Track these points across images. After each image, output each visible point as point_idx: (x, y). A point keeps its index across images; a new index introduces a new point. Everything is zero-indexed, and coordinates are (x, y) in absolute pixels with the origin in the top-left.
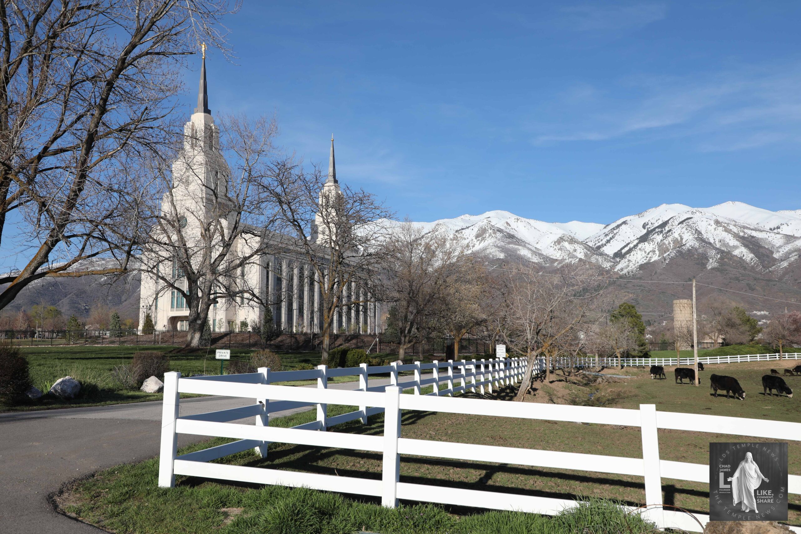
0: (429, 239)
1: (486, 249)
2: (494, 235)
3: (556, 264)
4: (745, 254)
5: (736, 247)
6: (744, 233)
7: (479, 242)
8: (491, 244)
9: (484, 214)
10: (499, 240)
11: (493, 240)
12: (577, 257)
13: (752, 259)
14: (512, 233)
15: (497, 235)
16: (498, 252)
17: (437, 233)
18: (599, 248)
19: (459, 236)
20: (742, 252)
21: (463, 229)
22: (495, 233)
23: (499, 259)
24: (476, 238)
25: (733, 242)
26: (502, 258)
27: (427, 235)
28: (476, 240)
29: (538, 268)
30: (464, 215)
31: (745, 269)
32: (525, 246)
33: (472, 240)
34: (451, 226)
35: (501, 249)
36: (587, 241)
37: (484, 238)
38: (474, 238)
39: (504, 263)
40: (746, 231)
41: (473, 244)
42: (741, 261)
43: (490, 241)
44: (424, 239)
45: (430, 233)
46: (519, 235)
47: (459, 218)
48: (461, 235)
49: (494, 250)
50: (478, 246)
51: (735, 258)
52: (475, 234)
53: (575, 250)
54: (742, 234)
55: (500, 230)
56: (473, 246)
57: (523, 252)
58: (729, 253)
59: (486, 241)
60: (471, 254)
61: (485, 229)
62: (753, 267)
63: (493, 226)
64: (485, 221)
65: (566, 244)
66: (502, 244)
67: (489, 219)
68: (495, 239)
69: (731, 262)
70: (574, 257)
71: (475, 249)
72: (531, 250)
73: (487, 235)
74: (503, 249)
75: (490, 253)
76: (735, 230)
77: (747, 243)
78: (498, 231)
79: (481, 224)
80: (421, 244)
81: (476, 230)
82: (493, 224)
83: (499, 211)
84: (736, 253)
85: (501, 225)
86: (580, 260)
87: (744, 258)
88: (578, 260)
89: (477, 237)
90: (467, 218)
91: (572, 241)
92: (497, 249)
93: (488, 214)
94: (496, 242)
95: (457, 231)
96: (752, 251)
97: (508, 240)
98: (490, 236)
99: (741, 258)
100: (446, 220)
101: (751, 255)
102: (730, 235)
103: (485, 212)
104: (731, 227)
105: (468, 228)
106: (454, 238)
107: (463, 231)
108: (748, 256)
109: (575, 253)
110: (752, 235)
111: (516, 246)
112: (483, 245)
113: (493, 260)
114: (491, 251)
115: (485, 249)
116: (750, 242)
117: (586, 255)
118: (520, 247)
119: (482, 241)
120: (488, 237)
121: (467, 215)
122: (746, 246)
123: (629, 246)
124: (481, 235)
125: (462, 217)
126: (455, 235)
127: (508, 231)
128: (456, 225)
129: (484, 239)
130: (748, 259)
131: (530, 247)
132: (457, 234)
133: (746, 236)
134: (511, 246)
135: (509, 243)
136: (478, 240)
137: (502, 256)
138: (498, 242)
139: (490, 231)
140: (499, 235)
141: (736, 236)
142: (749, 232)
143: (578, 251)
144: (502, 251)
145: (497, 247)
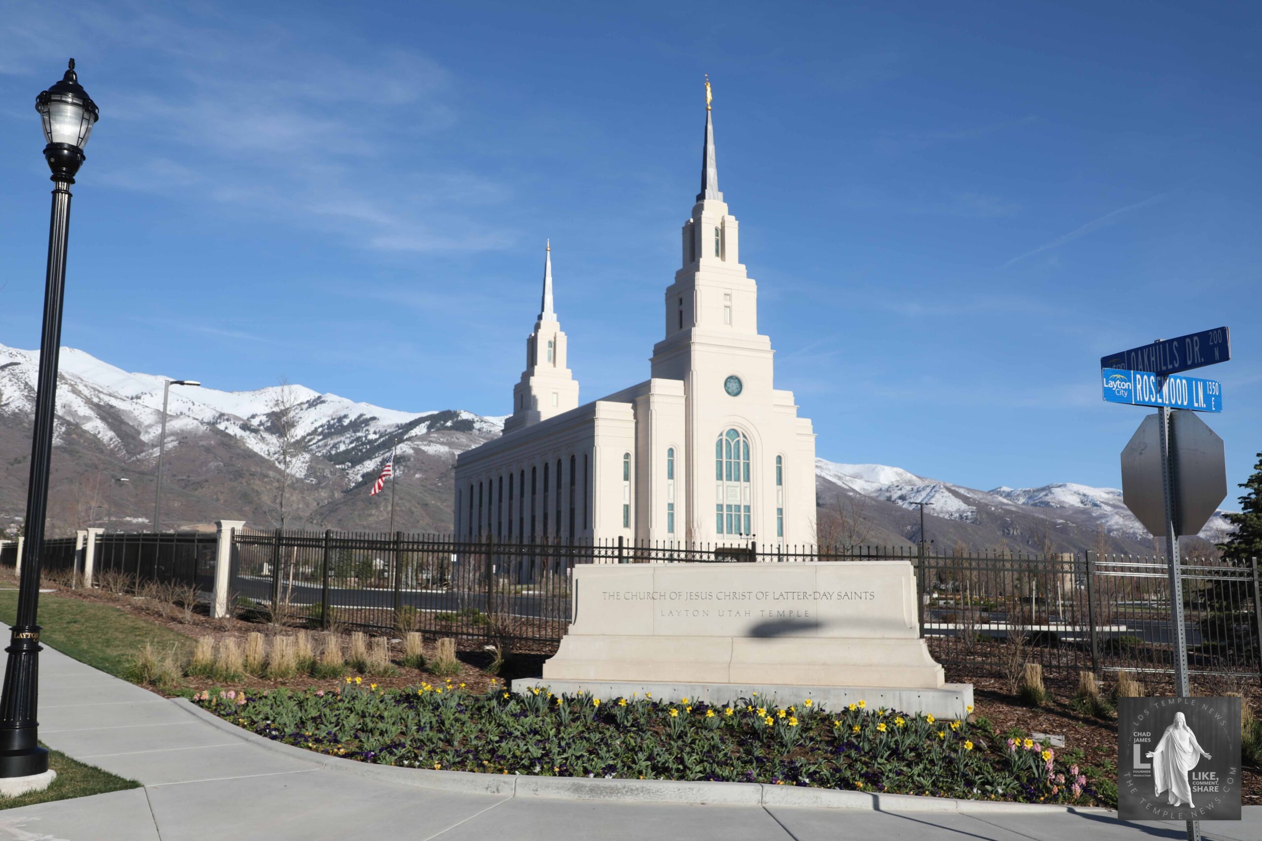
4: (101, 430)
5: (87, 419)
6: (100, 398)
13: (111, 439)
20: (95, 426)
25: (83, 410)
31: (102, 452)
40: (102, 396)
42: (94, 441)
51: (88, 435)
54: (96, 400)
58: (77, 426)
62: (112, 450)
69: (82, 441)
76: (86, 392)
77: (104, 414)
84: (88, 427)
87: (99, 436)
96: (112, 427)
99: (95, 436)
101: (111, 434)
102: (79, 399)
104: (81, 387)
108: (106, 434)
110: (110, 403)
116: (109, 414)
122: (103, 419)
130: (106, 439)
133: (102, 403)
141: (88, 401)
142: (107, 399)
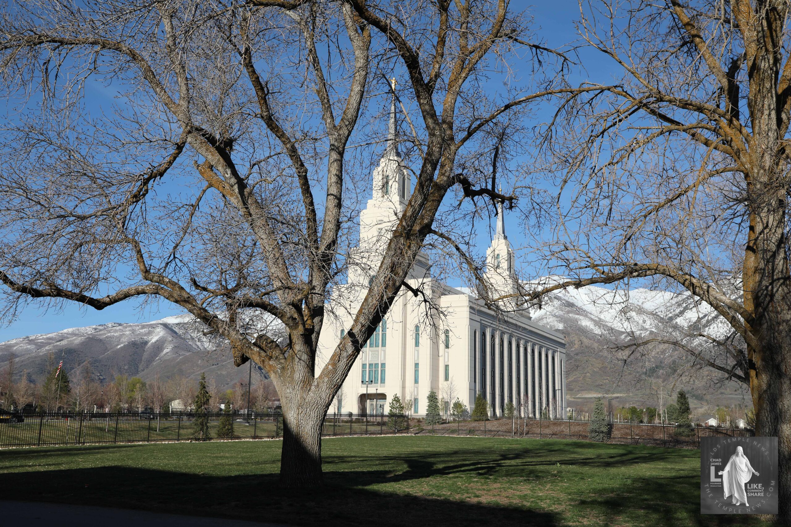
1: (542, 319)
2: (551, 303)
3: (623, 337)
8: (548, 313)
10: (557, 308)
12: (646, 329)
14: (571, 301)
15: (555, 303)
16: (556, 322)
18: (671, 319)
22: (552, 301)
23: (559, 330)
26: (561, 328)
29: (602, 340)
32: (586, 316)
35: (559, 319)
36: (657, 311)
43: (546, 310)
46: (579, 304)
49: (551, 319)
53: (644, 322)
55: (558, 298)
57: (585, 323)
59: (542, 310)
65: (633, 314)
66: (561, 313)
68: (552, 308)
70: (644, 329)
72: (592, 320)
74: (561, 319)
75: (548, 323)
78: (556, 298)
86: (651, 332)
88: (648, 332)
91: (641, 311)
92: (554, 319)
94: (553, 311)
97: (567, 309)
98: (546, 304)
109: (644, 325)
111: (577, 316)
112: (538, 314)
114: (549, 321)
115: (541, 319)
117: (657, 327)
118: (581, 317)
123: (706, 318)
127: (566, 298)
131: (592, 317)
134: (571, 315)
135: (568, 312)
137: (561, 326)
138: (556, 311)
139: (547, 299)
140: (557, 303)
143: (648, 322)
144: (560, 321)
145: (555, 316)
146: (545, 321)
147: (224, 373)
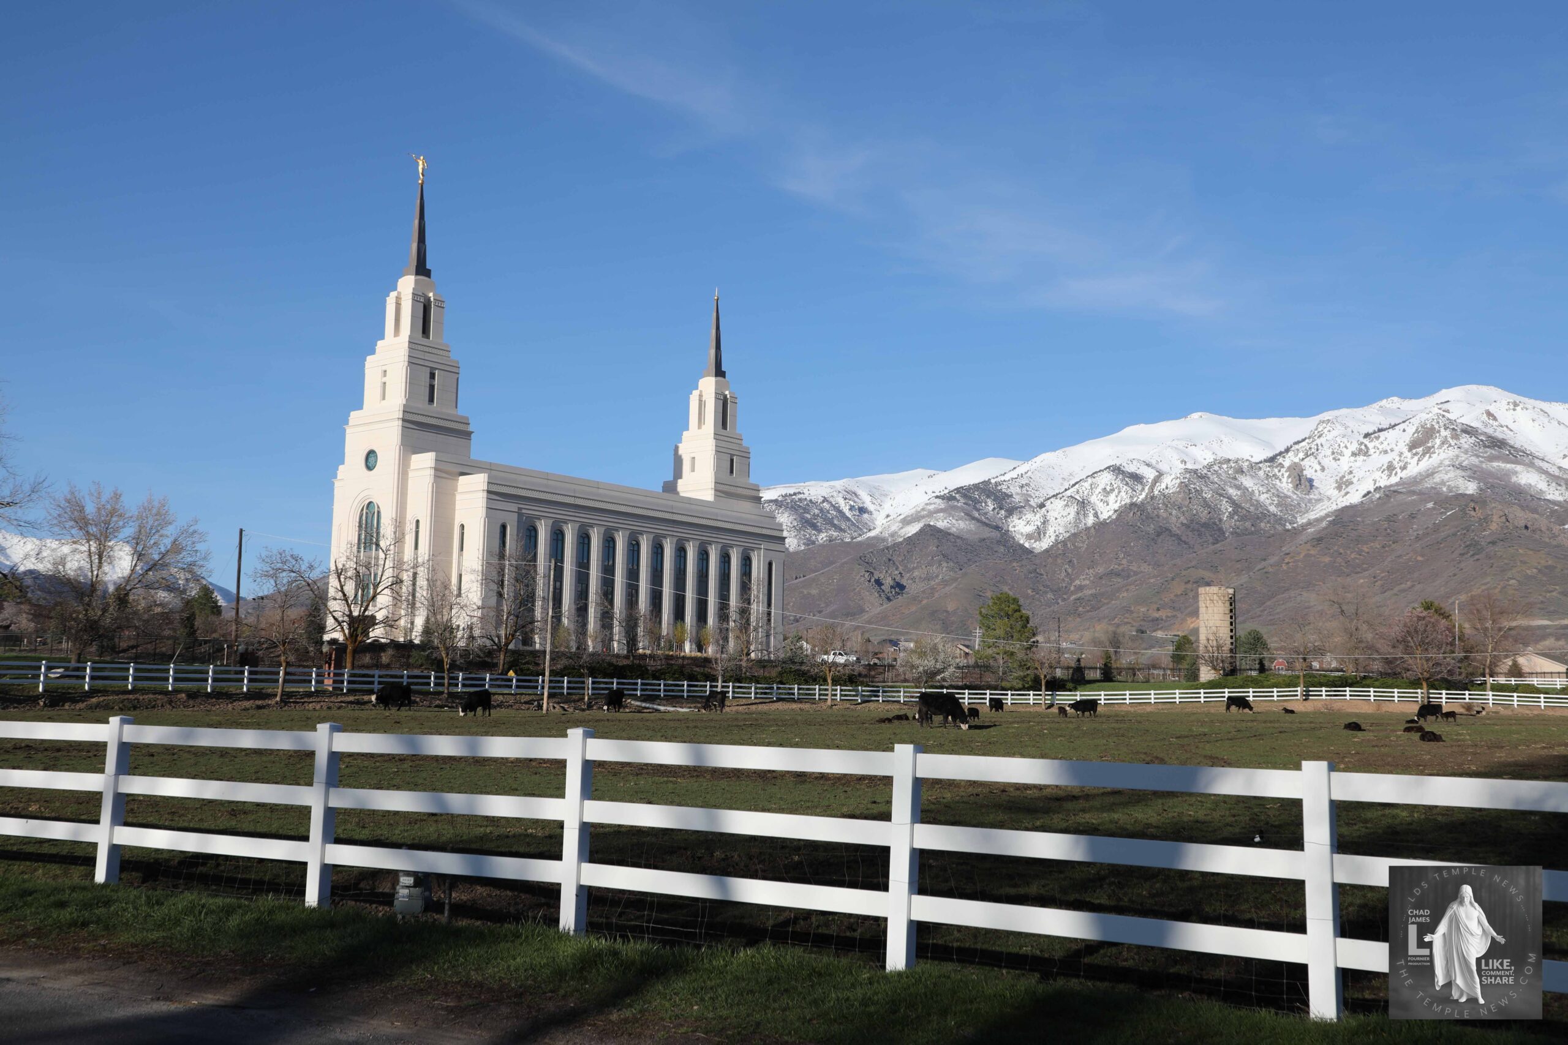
0: (1301, 455)
1: (1433, 474)
2: (1453, 442)
7: (1416, 458)
8: (1447, 462)
9: (1437, 395)
10: (1466, 452)
11: (1451, 453)
15: (1463, 441)
16: (1461, 481)
17: (1319, 441)
19: (1370, 445)
21: (1380, 430)
22: (1455, 437)
23: (1463, 495)
24: (1410, 450)
26: (1470, 492)
27: (1297, 447)
28: (1409, 455)
30: (1387, 397)
32: (1531, 465)
33: (1401, 454)
34: (1352, 424)
35: (1469, 473)
37: (1430, 448)
38: (1405, 450)
39: (1472, 505)
41: (1402, 464)
43: (1443, 456)
44: (1291, 454)
45: (1303, 440)
46: (1518, 440)
47: (1374, 405)
48: (1376, 443)
49: (1451, 475)
50: (1415, 467)
52: (1407, 442)
55: (1469, 431)
56: (1404, 468)
57: (1527, 478)
59: (1434, 456)
60: (1397, 484)
61: (1432, 428)
63: (1451, 421)
64: (1436, 410)
66: (1475, 461)
67: (1445, 406)
68: (1457, 451)
71: (1404, 474)
73: (1438, 441)
74: (1473, 473)
75: (1443, 483)
78: (1465, 431)
79: (1424, 416)
80: (1281, 465)
81: (1411, 430)
82: (1452, 416)
83: (1473, 387)
85: (1473, 418)
89: (1412, 446)
90: (1395, 406)
92: (1459, 472)
93: (1444, 394)
94: (1457, 456)
95: (1367, 435)
98: (1443, 443)
100: (1344, 411)
103: (1440, 390)
105: (1393, 427)
106: (1360, 450)
107: (1381, 434)
111: (1509, 466)
112: (1426, 464)
113: (1447, 497)
114: (1446, 477)
115: (1430, 474)
118: (1519, 468)
119: (1424, 454)
120: (1440, 447)
121: (1395, 399)
124: (1422, 442)
125: (1384, 402)
126: (1362, 443)
127: (1489, 430)
128: (1364, 422)
129: (1428, 451)
131: (1545, 465)
132: (1366, 441)
134: (1495, 464)
135: (1492, 459)
136: (1415, 454)
137: (1471, 488)
138: (1463, 457)
139: (1444, 433)
140: (1466, 441)
144: (1471, 478)
145: (1461, 467)
146: (1437, 478)
147: (814, 592)
